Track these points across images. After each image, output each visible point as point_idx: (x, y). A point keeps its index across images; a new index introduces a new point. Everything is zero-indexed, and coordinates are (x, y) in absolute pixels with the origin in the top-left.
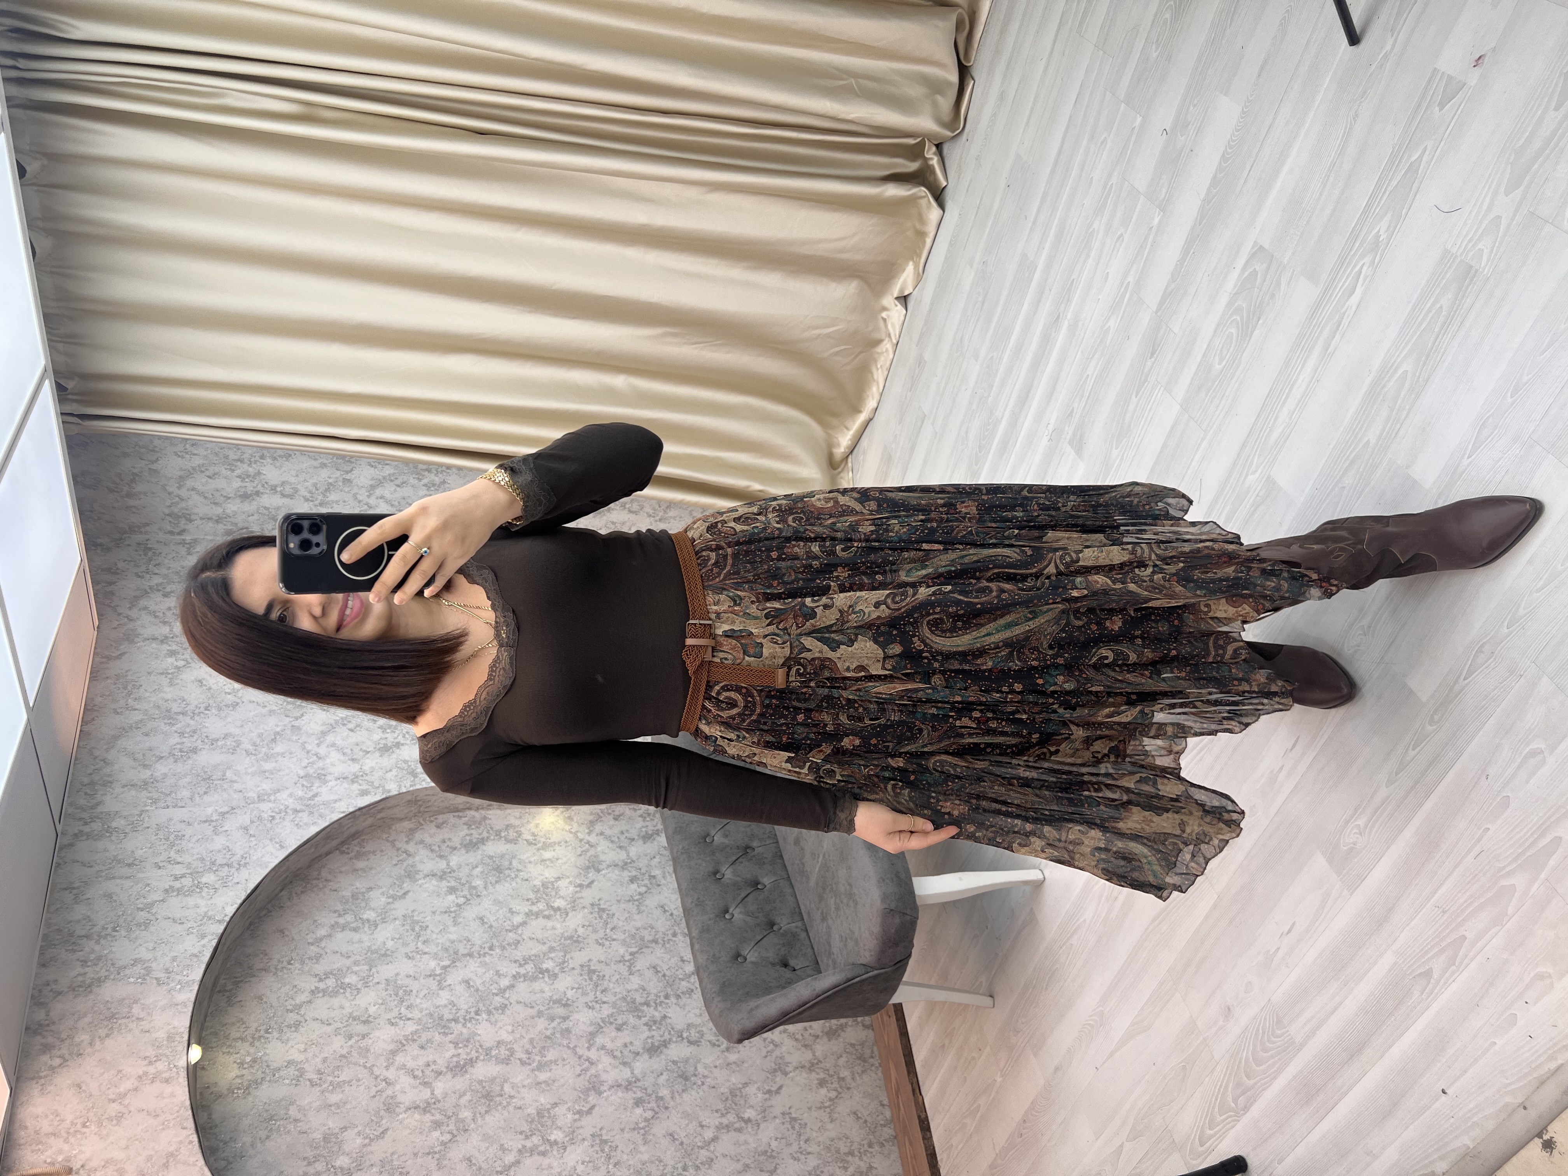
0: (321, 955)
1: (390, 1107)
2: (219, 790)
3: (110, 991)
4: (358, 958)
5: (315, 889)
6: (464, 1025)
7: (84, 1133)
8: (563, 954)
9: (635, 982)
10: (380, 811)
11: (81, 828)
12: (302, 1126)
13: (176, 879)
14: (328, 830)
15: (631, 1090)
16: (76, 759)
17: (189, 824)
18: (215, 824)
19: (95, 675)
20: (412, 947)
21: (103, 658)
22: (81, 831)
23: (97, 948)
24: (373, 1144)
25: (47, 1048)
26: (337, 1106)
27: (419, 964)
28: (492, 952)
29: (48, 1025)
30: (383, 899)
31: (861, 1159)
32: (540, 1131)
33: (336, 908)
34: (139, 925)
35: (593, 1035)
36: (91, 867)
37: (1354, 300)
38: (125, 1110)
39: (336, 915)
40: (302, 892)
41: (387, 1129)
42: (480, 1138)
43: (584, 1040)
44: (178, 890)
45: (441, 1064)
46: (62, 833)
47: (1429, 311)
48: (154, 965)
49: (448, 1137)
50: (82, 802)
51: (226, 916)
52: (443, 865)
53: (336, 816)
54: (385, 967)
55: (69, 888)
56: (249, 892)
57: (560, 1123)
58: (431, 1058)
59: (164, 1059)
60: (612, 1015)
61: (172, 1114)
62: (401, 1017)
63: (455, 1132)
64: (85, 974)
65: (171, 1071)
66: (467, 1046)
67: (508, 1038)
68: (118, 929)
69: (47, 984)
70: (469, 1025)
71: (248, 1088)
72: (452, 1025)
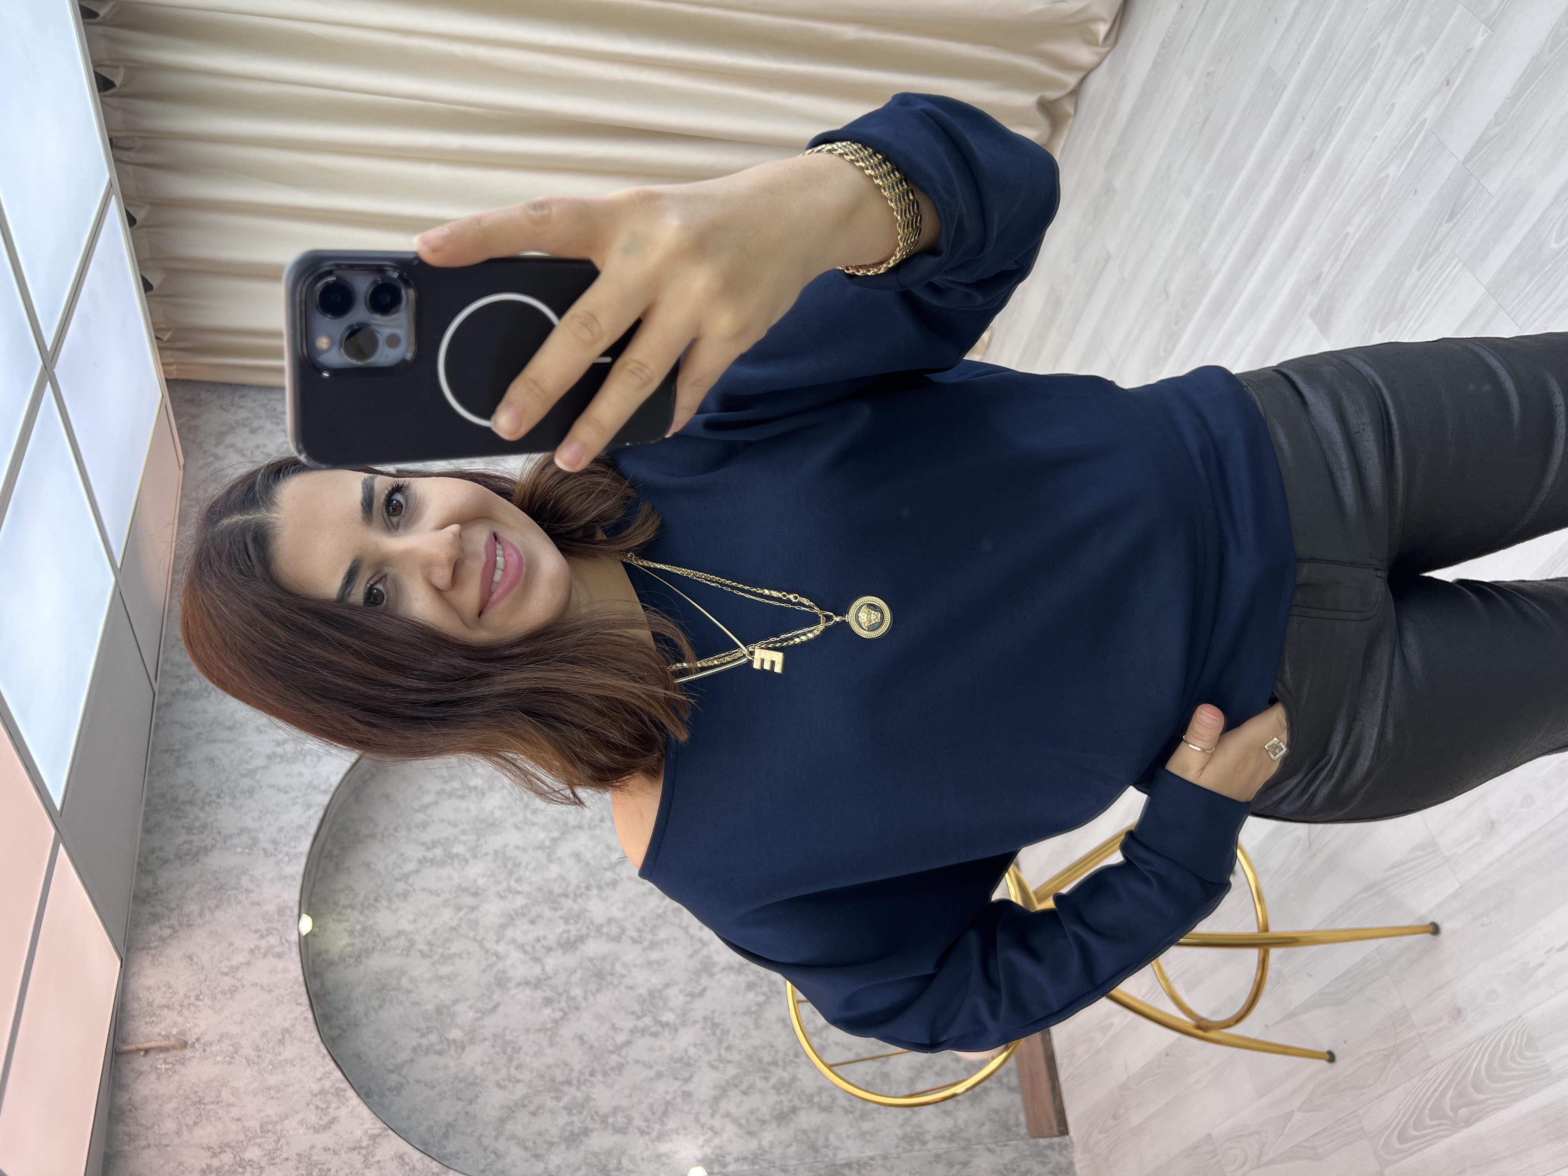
0: (428, 823)
1: (502, 982)
3: (216, 861)
4: (466, 827)
6: (575, 901)
7: (198, 1006)
11: (178, 686)
12: (414, 997)
16: (169, 611)
19: (183, 519)
20: (520, 817)
21: (190, 500)
22: (178, 690)
23: (202, 815)
24: (485, 1018)
25: (156, 918)
26: (449, 978)
28: (602, 825)
29: (156, 894)
32: (651, 1012)
33: (442, 774)
34: (243, 792)
36: (191, 728)
38: (238, 984)
39: (442, 781)
41: (498, 1004)
42: (591, 1017)
44: (281, 756)
45: (551, 940)
46: (159, 691)
48: (261, 835)
49: (559, 1014)
50: (178, 658)
51: (331, 785)
54: (493, 837)
55: (169, 750)
57: (671, 1004)
58: (541, 933)
59: (275, 932)
61: (285, 989)
62: (509, 890)
63: (567, 1010)
64: (192, 841)
65: (283, 944)
66: (576, 922)
67: (619, 915)
68: (222, 795)
69: (153, 851)
70: (579, 901)
71: (359, 957)
72: (562, 900)
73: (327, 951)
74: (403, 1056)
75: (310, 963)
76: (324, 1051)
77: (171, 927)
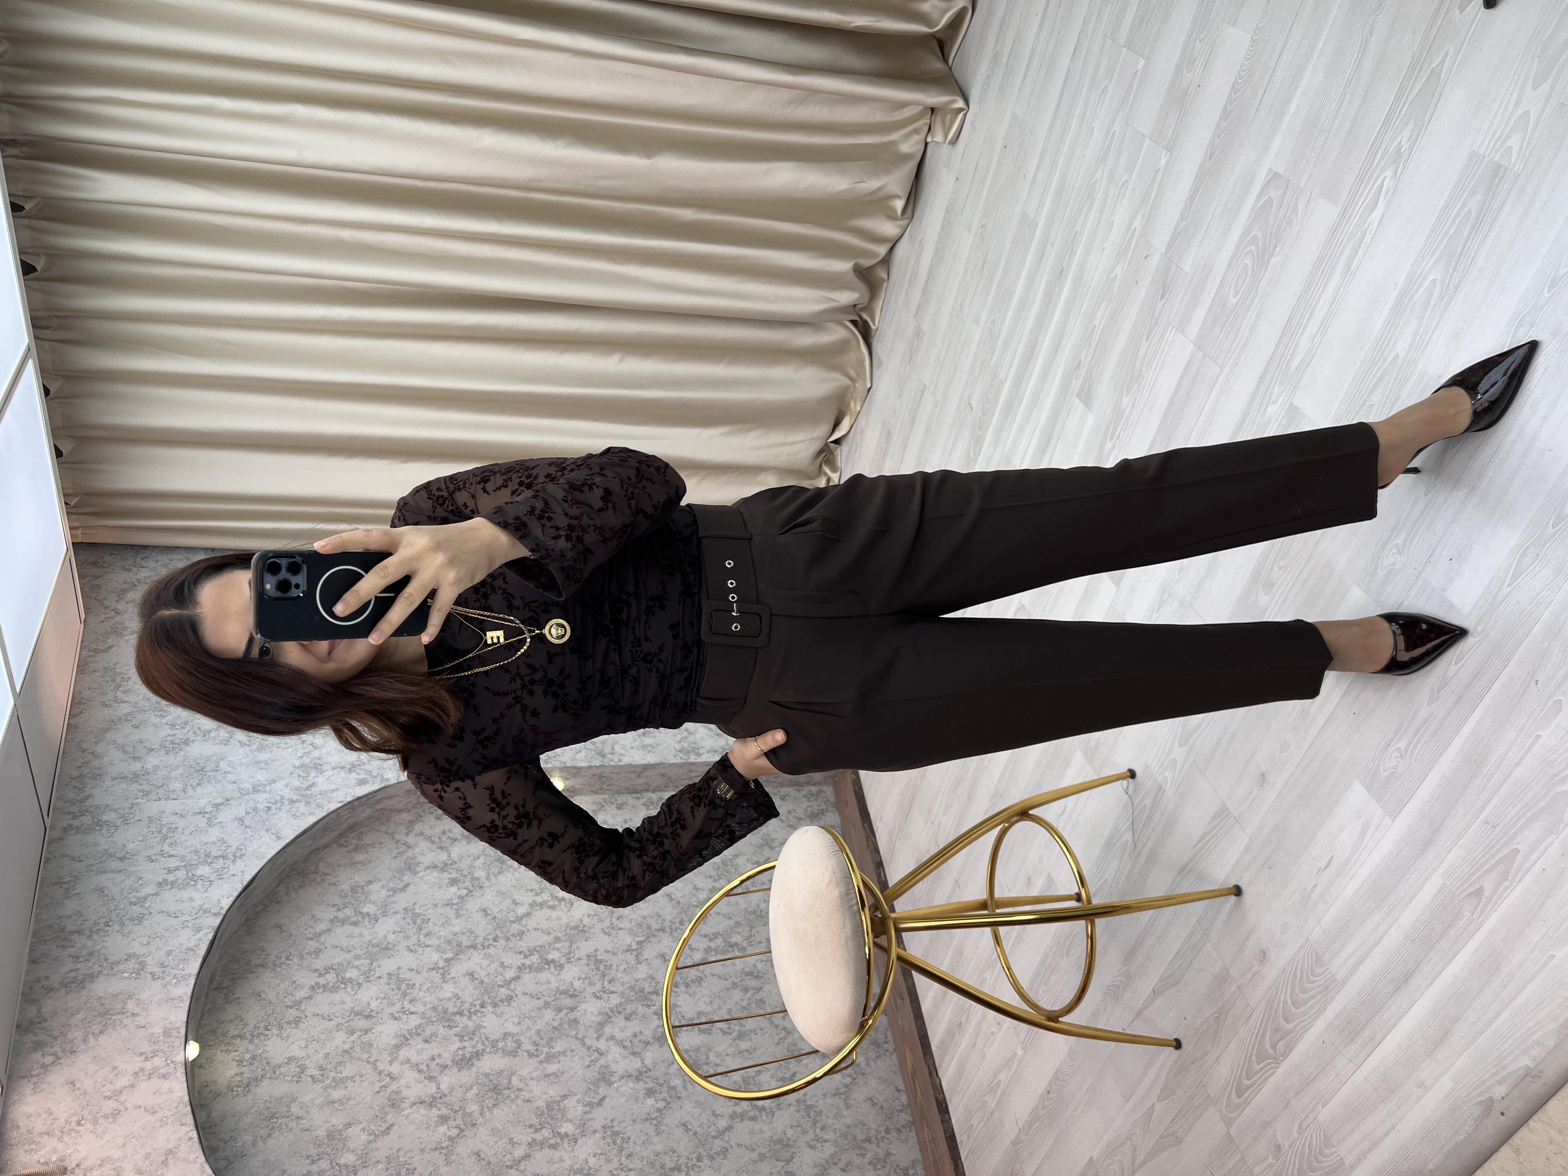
0: (320, 950)
1: (395, 1103)
2: (213, 781)
3: (103, 987)
4: (359, 952)
5: (314, 883)
6: (469, 1018)
7: (79, 1132)
8: (568, 944)
10: (379, 801)
11: (70, 822)
12: (304, 1123)
13: (170, 872)
14: (326, 820)
15: (642, 1080)
16: (64, 753)
17: (182, 816)
18: (210, 816)
19: (83, 668)
20: (414, 940)
21: (90, 651)
22: (70, 825)
23: (89, 943)
24: (378, 1140)
25: (39, 1046)
26: (341, 1102)
27: (421, 958)
28: (495, 944)
29: (40, 1022)
30: (383, 892)
31: (878, 1145)
32: (549, 1124)
33: (336, 902)
34: (132, 919)
35: (601, 1025)
36: (81, 861)
37: (1377, 214)
38: (121, 1108)
39: (336, 909)
40: (300, 887)
41: (392, 1125)
42: (488, 1132)
43: (592, 1031)
44: (172, 883)
45: (447, 1057)
46: (51, 827)
47: (1457, 215)
48: (149, 960)
49: (456, 1132)
50: (71, 795)
51: (222, 908)
52: (443, 857)
53: (333, 806)
54: (386, 961)
55: (59, 883)
56: (245, 884)
57: (570, 1116)
58: (435, 1052)
59: (161, 1054)
60: (620, 1004)
61: (169, 1110)
62: (403, 1011)
63: (462, 1127)
64: (77, 970)
65: (168, 1066)
66: (472, 1039)
67: (515, 1030)
68: (111, 924)
69: (39, 981)
70: (474, 1018)
71: (247, 1087)
72: (457, 1018)
75: (197, 1095)
77: (54, 1054)
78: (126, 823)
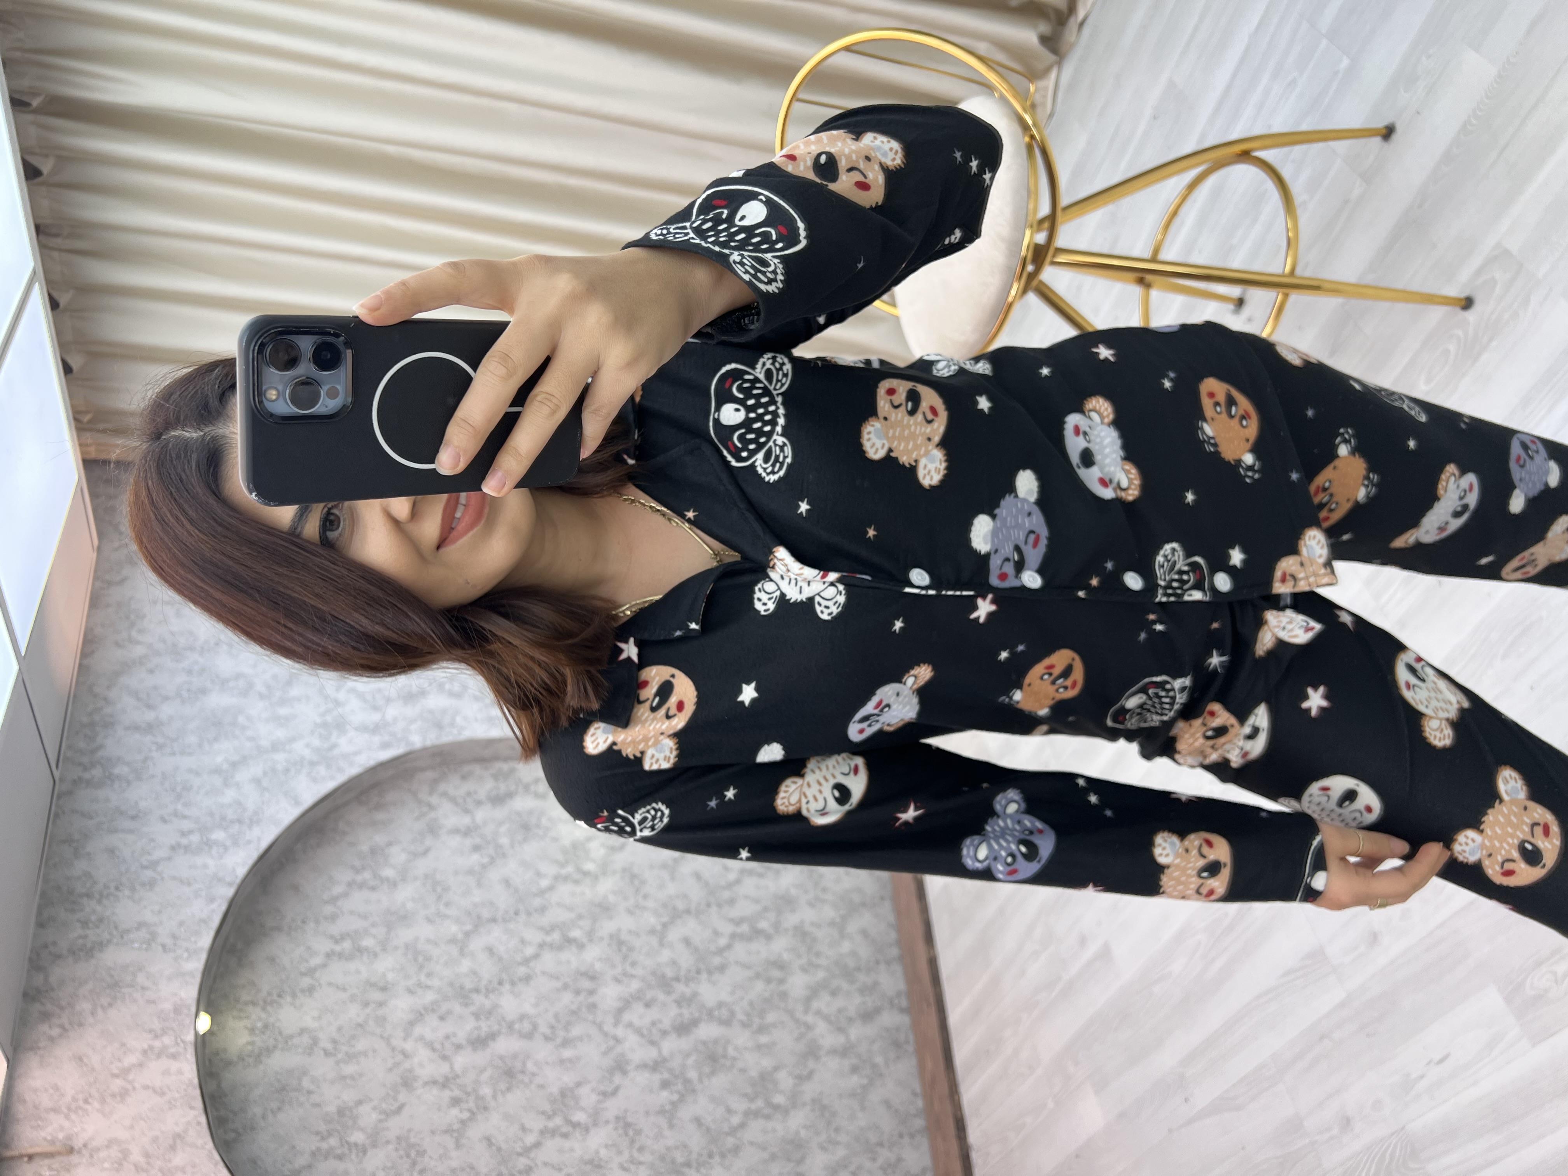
0: (337, 915)
1: (407, 1082)
2: (230, 736)
3: (112, 957)
4: (377, 919)
5: (332, 842)
6: (486, 996)
7: (86, 1110)
8: (591, 922)
9: (665, 955)
11: (81, 774)
12: (315, 1098)
13: (183, 834)
15: (658, 1071)
16: (75, 696)
17: (198, 774)
18: (226, 775)
19: (95, 601)
20: (433, 909)
21: (103, 582)
22: (80, 779)
23: (99, 908)
24: (389, 1119)
25: (46, 1016)
26: (352, 1078)
27: (440, 928)
28: (516, 918)
29: (47, 991)
30: (403, 857)
31: (890, 1150)
32: (562, 1111)
33: (354, 864)
34: (143, 885)
35: (620, 1011)
36: (91, 818)
38: (129, 1087)
39: (353, 871)
40: (318, 845)
41: (403, 1105)
42: (500, 1117)
43: (610, 1016)
44: (186, 847)
45: (461, 1036)
46: (61, 780)
48: (160, 930)
49: (467, 1115)
50: (82, 744)
51: (236, 877)
52: (466, 820)
53: (355, 771)
54: (404, 930)
55: (68, 841)
56: (262, 852)
57: (583, 1104)
58: (450, 1030)
59: (171, 1032)
60: (641, 989)
61: (178, 1092)
62: (420, 985)
63: (475, 1110)
64: (86, 937)
65: (178, 1044)
66: (487, 1018)
67: (532, 1011)
68: (121, 888)
69: (46, 946)
70: (492, 996)
71: (258, 1057)
72: (475, 996)
73: (225, 1051)
74: (301, 1161)
75: (207, 1063)
76: (217, 1157)
77: (62, 1027)
78: (139, 778)
